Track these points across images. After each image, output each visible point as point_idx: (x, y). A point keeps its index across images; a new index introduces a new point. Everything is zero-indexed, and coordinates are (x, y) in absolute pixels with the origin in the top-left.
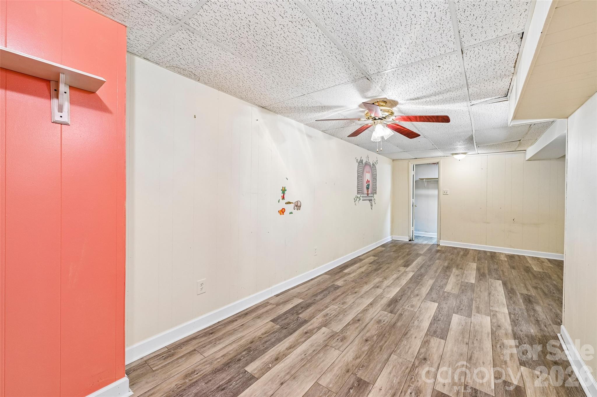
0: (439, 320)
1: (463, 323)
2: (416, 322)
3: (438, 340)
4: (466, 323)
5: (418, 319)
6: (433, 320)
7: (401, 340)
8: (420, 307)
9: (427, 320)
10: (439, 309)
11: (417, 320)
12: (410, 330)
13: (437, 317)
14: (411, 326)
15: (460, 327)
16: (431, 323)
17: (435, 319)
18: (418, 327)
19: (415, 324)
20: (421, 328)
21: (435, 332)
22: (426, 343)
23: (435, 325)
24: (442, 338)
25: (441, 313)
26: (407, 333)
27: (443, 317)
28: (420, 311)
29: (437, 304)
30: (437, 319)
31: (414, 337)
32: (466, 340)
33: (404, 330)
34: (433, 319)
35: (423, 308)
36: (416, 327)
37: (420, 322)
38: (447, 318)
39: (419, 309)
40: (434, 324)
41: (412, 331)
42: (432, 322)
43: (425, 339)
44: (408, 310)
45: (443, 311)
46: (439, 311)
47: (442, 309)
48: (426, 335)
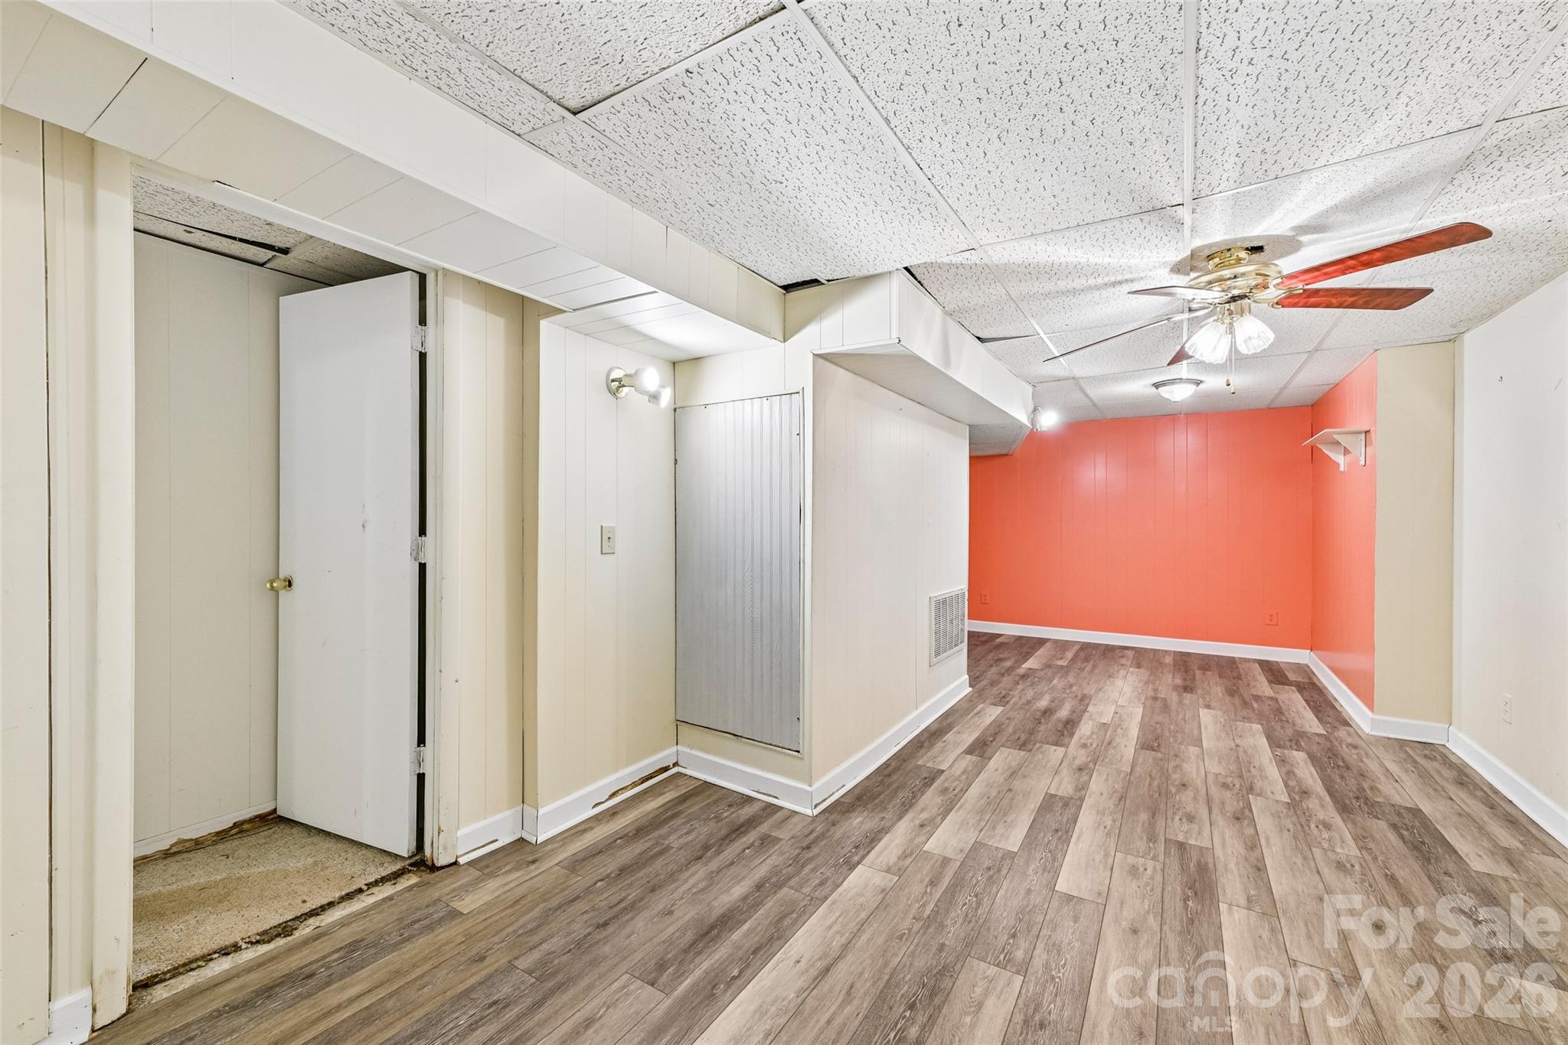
0: (1057, 831)
1: (1000, 829)
2: (1109, 823)
3: (1060, 793)
4: (994, 828)
5: (1106, 830)
6: (1071, 829)
7: (1127, 789)
8: (1112, 869)
9: (1084, 829)
10: (1053, 868)
11: (1108, 828)
12: (1117, 806)
13: (1060, 839)
14: (1116, 813)
15: (1009, 819)
16: (1075, 822)
17: (1064, 834)
18: (1101, 813)
19: (1110, 818)
20: (1094, 812)
21: (1066, 805)
22: (1082, 788)
23: (1065, 820)
24: (1052, 796)
25: (1050, 852)
26: (1120, 800)
27: (1046, 840)
28: (1106, 855)
29: (1062, 886)
30: (1060, 834)
31: (1105, 795)
32: (1010, 795)
33: (1127, 805)
34: (1070, 834)
35: (1101, 868)
36: (1106, 813)
37: (1099, 825)
38: (1036, 838)
39: (1110, 861)
40: (1067, 822)
41: (1111, 804)
42: (1073, 825)
43: (1083, 793)
44: (1143, 857)
45: (1042, 858)
46: (1054, 859)
47: (1044, 870)
48: (1082, 800)
